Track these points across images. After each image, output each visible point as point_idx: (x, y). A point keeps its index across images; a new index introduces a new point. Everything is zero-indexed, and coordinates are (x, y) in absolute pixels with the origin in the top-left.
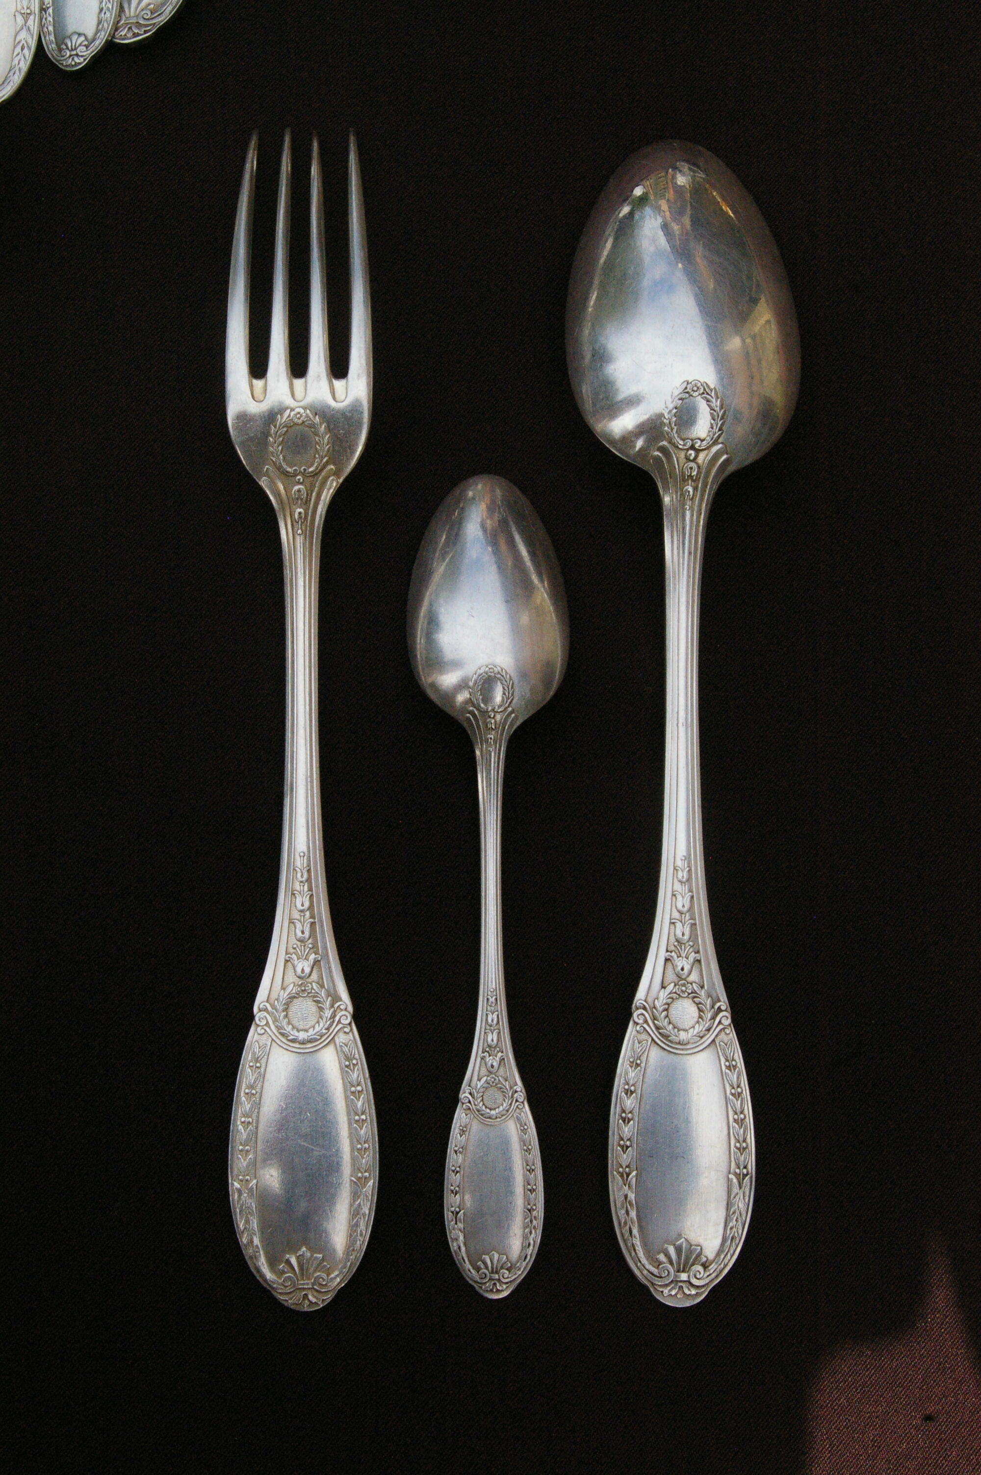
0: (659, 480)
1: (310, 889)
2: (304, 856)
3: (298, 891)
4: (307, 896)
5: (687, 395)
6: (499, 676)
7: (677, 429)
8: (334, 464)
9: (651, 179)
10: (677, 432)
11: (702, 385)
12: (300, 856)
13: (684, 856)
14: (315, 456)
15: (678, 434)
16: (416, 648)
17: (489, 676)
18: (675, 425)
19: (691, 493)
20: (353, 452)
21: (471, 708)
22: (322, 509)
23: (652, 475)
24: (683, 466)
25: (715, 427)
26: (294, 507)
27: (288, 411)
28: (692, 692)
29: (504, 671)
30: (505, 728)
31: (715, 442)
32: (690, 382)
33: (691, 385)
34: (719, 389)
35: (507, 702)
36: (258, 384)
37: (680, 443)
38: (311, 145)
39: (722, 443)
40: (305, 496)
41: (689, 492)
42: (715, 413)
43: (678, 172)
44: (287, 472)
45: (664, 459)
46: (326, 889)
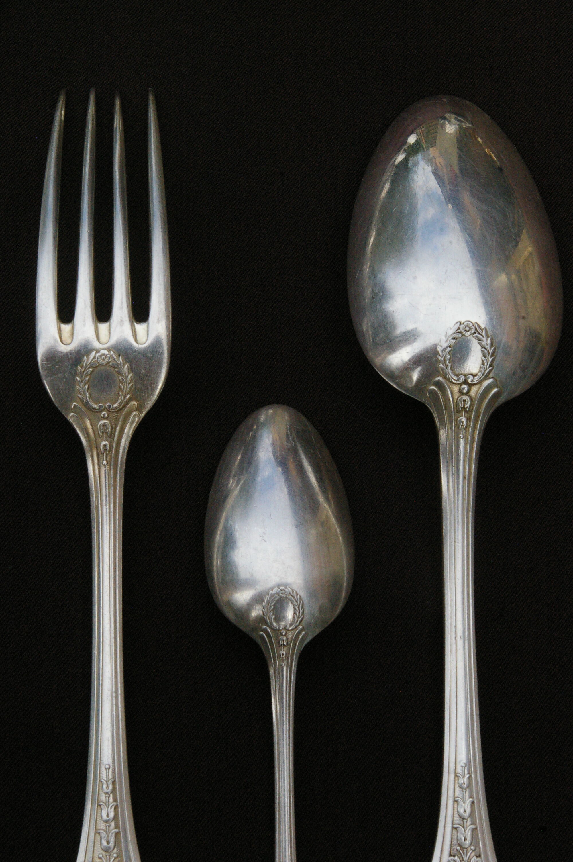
0: (436, 413)
1: (115, 800)
2: (109, 769)
3: (104, 802)
4: (112, 807)
5: (460, 335)
6: (290, 597)
7: (451, 365)
8: (137, 401)
9: (423, 127)
10: (451, 368)
11: (473, 325)
12: (106, 769)
13: (464, 763)
14: (119, 393)
15: (452, 370)
16: (213, 569)
17: (281, 597)
18: (449, 363)
19: (465, 423)
20: (153, 390)
21: (264, 627)
22: (125, 442)
23: (429, 407)
24: (458, 398)
25: (486, 364)
26: (100, 440)
27: (94, 353)
28: (468, 608)
29: (294, 592)
30: (296, 644)
31: (487, 377)
32: (462, 322)
33: (463, 325)
34: (489, 328)
35: (297, 621)
36: (66, 328)
37: (454, 378)
38: (114, 105)
39: (492, 378)
40: (110, 430)
41: (463, 422)
42: (486, 351)
43: (446, 122)
44: (94, 408)
45: (439, 393)
46: (130, 801)
